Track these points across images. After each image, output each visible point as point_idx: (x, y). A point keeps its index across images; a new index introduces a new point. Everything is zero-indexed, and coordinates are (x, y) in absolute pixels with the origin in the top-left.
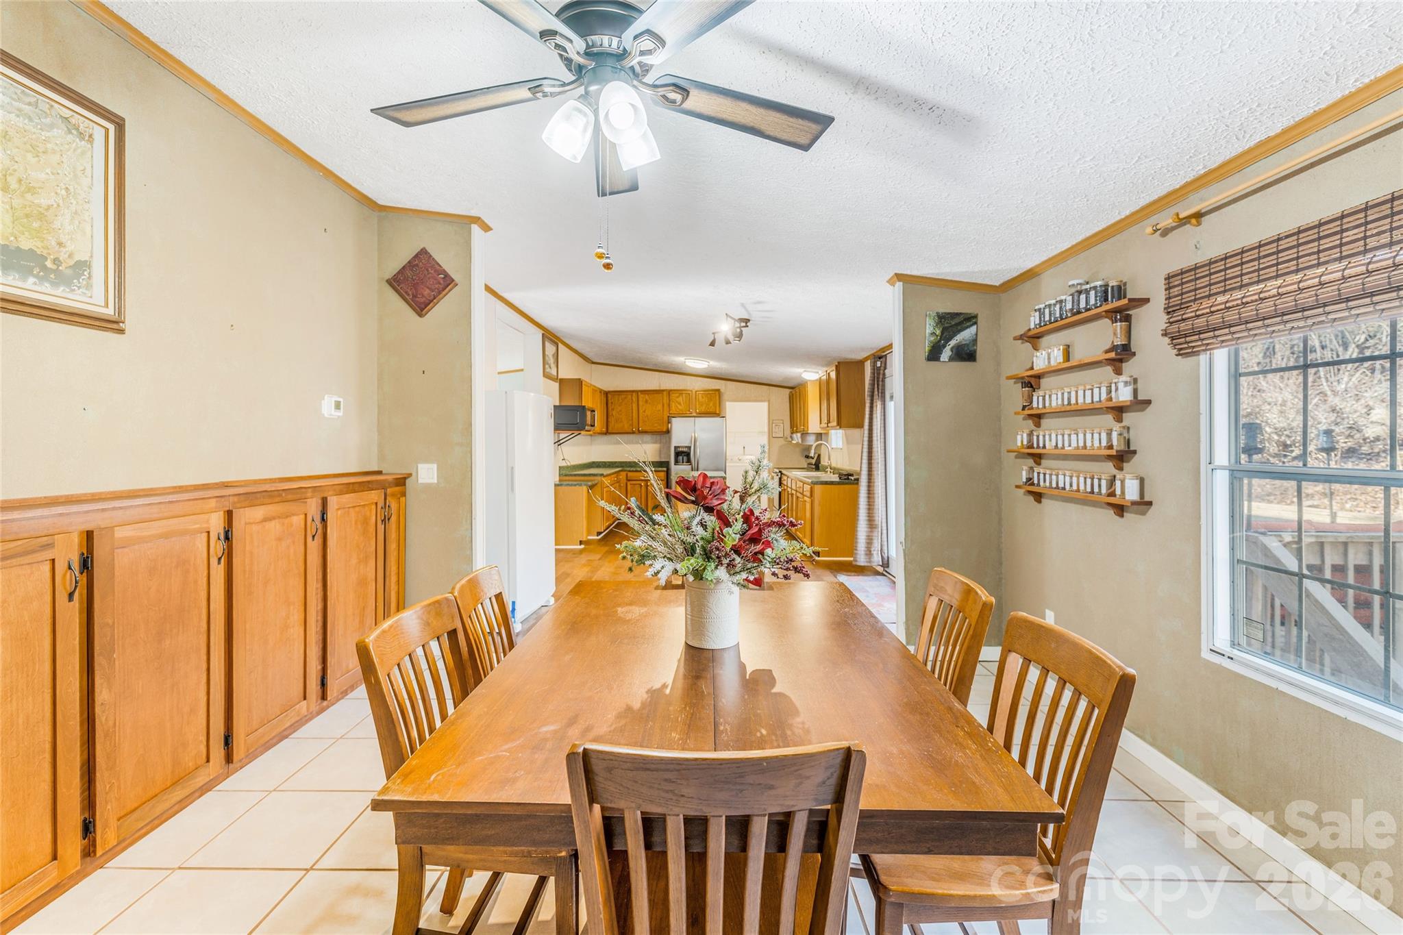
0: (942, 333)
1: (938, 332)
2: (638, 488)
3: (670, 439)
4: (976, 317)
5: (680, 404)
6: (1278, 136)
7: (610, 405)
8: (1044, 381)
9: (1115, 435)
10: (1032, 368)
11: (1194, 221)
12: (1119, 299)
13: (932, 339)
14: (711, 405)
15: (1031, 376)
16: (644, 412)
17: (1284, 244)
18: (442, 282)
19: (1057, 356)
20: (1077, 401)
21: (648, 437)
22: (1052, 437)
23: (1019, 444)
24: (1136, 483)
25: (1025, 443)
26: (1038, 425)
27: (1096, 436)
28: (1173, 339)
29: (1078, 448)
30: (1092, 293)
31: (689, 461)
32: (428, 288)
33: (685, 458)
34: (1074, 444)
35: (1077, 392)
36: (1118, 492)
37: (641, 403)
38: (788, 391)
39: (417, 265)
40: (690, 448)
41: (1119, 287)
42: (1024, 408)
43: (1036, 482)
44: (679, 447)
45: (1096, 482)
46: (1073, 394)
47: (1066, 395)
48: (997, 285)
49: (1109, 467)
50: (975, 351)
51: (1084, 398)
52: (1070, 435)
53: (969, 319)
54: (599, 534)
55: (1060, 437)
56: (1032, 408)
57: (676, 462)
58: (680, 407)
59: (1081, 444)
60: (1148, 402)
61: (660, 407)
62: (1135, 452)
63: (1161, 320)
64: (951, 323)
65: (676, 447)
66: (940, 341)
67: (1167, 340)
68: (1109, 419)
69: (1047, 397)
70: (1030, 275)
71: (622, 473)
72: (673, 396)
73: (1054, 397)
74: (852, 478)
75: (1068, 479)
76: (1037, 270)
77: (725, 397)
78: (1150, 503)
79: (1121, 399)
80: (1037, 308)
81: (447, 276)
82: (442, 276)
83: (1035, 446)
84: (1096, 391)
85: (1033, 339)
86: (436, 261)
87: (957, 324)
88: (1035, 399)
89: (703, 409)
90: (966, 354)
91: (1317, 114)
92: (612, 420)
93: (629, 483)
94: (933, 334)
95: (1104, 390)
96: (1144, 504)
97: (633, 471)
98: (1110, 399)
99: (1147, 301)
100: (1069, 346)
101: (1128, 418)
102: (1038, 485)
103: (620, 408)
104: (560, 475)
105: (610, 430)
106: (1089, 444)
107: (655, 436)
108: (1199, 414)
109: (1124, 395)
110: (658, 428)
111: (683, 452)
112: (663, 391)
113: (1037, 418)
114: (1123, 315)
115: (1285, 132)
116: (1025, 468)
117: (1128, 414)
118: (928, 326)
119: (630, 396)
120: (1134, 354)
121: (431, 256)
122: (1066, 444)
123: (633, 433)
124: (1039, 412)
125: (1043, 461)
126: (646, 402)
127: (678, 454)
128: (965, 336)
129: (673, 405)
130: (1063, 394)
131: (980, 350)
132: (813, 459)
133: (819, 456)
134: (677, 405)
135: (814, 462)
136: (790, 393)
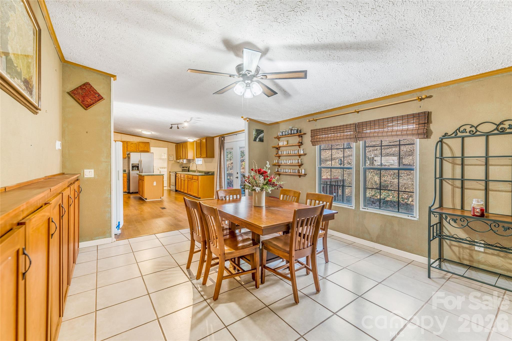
0: (257, 134)
1: (256, 134)
3: (130, 161)
4: (263, 131)
5: (132, 147)
6: (330, 110)
8: (281, 148)
9: (300, 160)
10: (279, 145)
11: (315, 120)
12: (300, 133)
13: (255, 135)
14: (146, 148)
15: (278, 147)
17: (332, 129)
18: (97, 97)
19: (285, 143)
20: (290, 153)
22: (283, 161)
23: (275, 162)
24: (304, 170)
25: (277, 162)
26: (279, 158)
27: (295, 161)
28: (312, 142)
29: (291, 163)
30: (295, 130)
31: (138, 169)
32: (90, 99)
33: (136, 168)
34: (290, 162)
35: (290, 151)
36: (300, 172)
39: (85, 89)
40: (139, 164)
41: (300, 130)
42: (276, 154)
43: (279, 171)
44: (134, 164)
45: (295, 170)
46: (289, 151)
47: (288, 152)
48: (268, 124)
49: (298, 167)
50: (263, 139)
51: (292, 153)
52: (288, 161)
53: (262, 132)
55: (286, 161)
56: (278, 154)
57: (133, 170)
58: (132, 148)
59: (291, 162)
60: (306, 154)
62: (303, 164)
63: (310, 139)
64: (259, 132)
65: (132, 164)
66: (256, 136)
67: (311, 142)
68: (298, 157)
69: (283, 152)
70: (277, 123)
72: (129, 144)
73: (284, 152)
74: (210, 173)
75: (288, 170)
76: (279, 122)
77: (151, 145)
78: (306, 174)
79: (301, 153)
80: (281, 131)
81: (99, 95)
82: (97, 95)
83: (279, 163)
84: (295, 151)
85: (278, 138)
86: (94, 89)
87: (260, 132)
88: (279, 152)
89: (142, 150)
90: (261, 140)
91: (336, 108)
94: (255, 134)
95: (297, 151)
96: (305, 175)
98: (299, 153)
99: (306, 134)
100: (288, 141)
101: (302, 157)
102: (280, 172)
106: (293, 162)
108: (316, 157)
109: (302, 152)
111: (136, 166)
112: (124, 141)
113: (279, 157)
114: (300, 136)
115: (331, 109)
116: (277, 168)
117: (302, 156)
118: (254, 132)
120: (303, 144)
121: (92, 86)
122: (288, 162)
124: (280, 155)
125: (280, 167)
127: (133, 167)
128: (261, 135)
130: (287, 151)
131: (264, 139)
132: (187, 168)
133: (189, 167)
134: (131, 147)
135: (187, 169)
136: (176, 145)
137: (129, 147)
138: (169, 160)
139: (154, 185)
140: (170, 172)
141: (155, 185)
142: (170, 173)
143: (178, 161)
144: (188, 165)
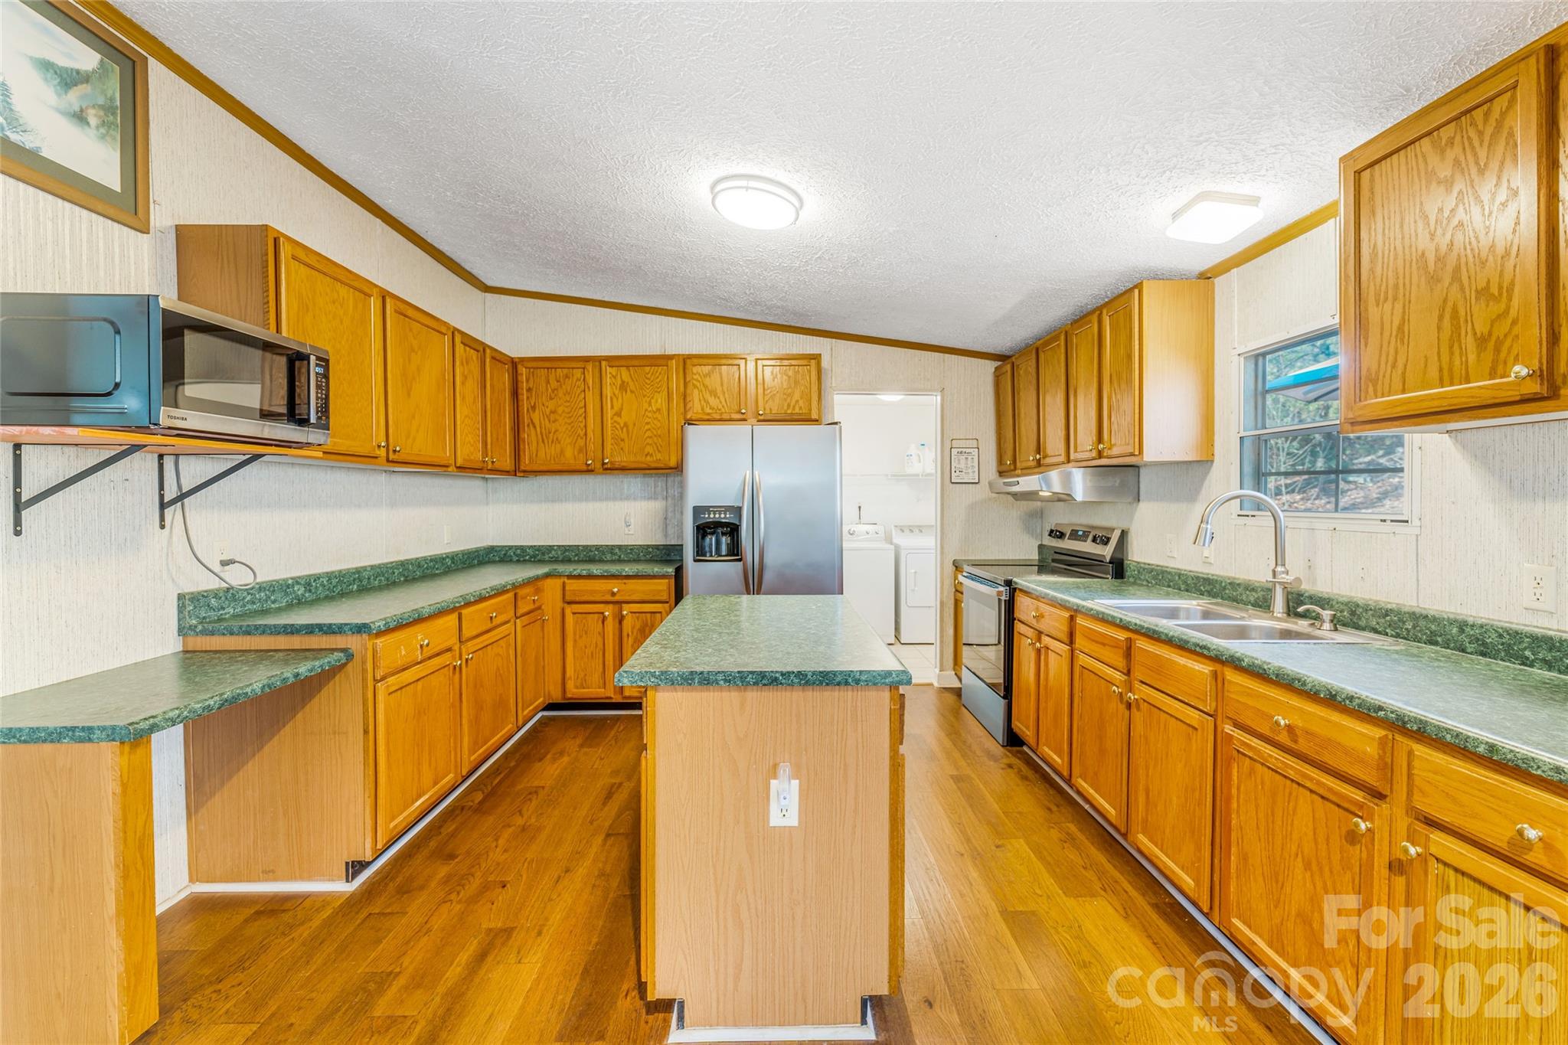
2: (593, 622)
3: (682, 486)
5: (714, 393)
7: (524, 395)
14: (798, 396)
16: (619, 414)
21: (633, 484)
31: (735, 551)
33: (723, 540)
37: (608, 392)
38: (990, 366)
40: (738, 511)
44: (706, 509)
54: (355, 867)
57: (700, 553)
58: (713, 401)
61: (660, 401)
65: (698, 511)
71: (549, 582)
72: (698, 371)
77: (831, 381)
89: (775, 404)
92: (529, 435)
93: (568, 610)
97: (580, 577)
103: (551, 405)
104: (181, 631)
105: (526, 462)
107: (651, 481)
110: (656, 458)
111: (718, 524)
112: (670, 357)
119: (578, 373)
123: (589, 471)
126: (623, 387)
127: (703, 530)
129: (695, 396)
132: (1106, 541)
133: (1124, 534)
134: (707, 396)
135: (1107, 552)
136: (997, 369)
137: (696, 392)
138: (949, 480)
139: (776, 820)
140: (957, 566)
141: (792, 820)
142: (961, 578)
143: (1027, 483)
144: (1108, 518)
